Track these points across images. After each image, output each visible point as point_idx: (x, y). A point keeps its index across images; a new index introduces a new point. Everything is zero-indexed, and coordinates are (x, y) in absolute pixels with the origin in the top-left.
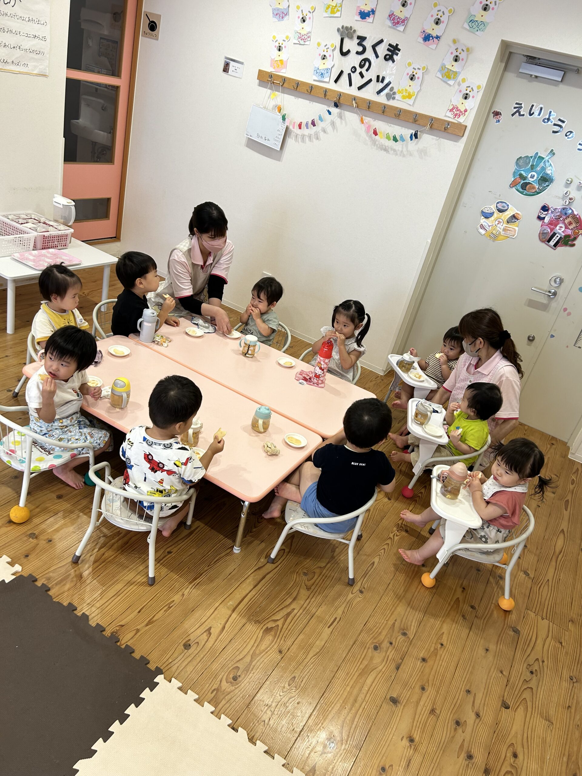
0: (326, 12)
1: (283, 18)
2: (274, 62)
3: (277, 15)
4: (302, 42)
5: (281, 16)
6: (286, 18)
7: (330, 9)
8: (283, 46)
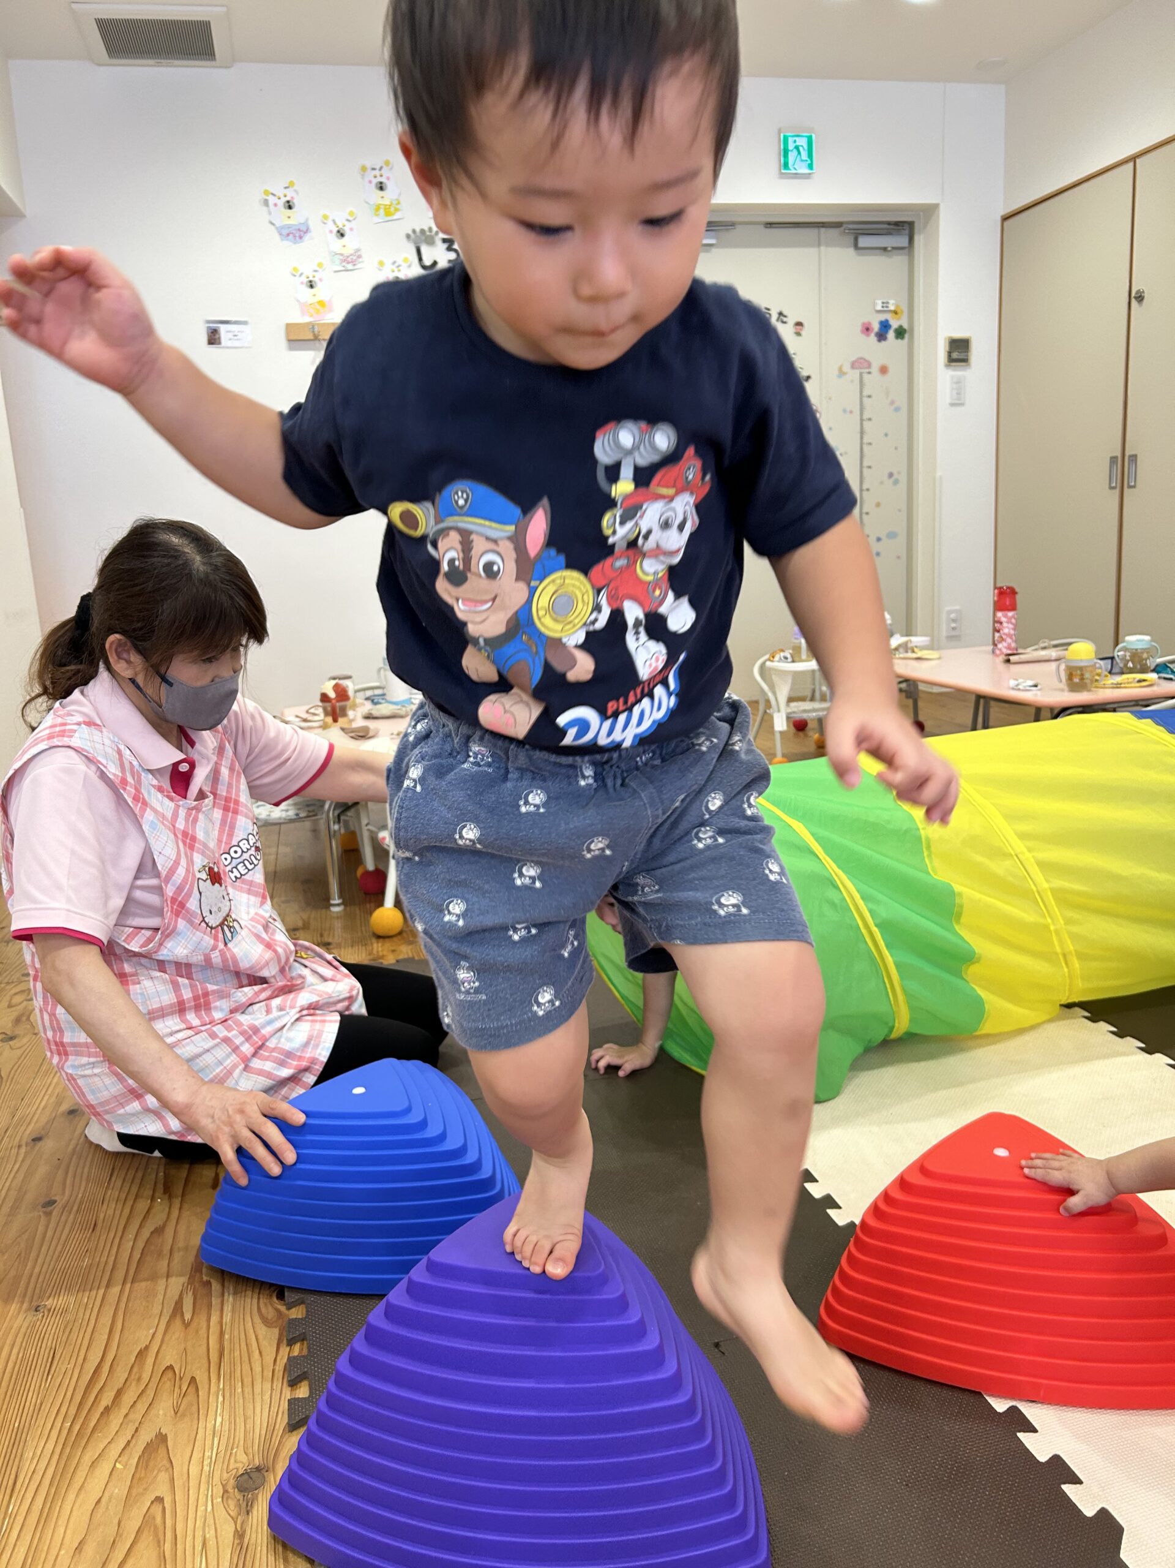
0: (378, 215)
1: (301, 237)
2: (304, 308)
3: (288, 235)
4: (350, 266)
5: (297, 235)
6: (307, 237)
7: (382, 211)
8: (316, 279)
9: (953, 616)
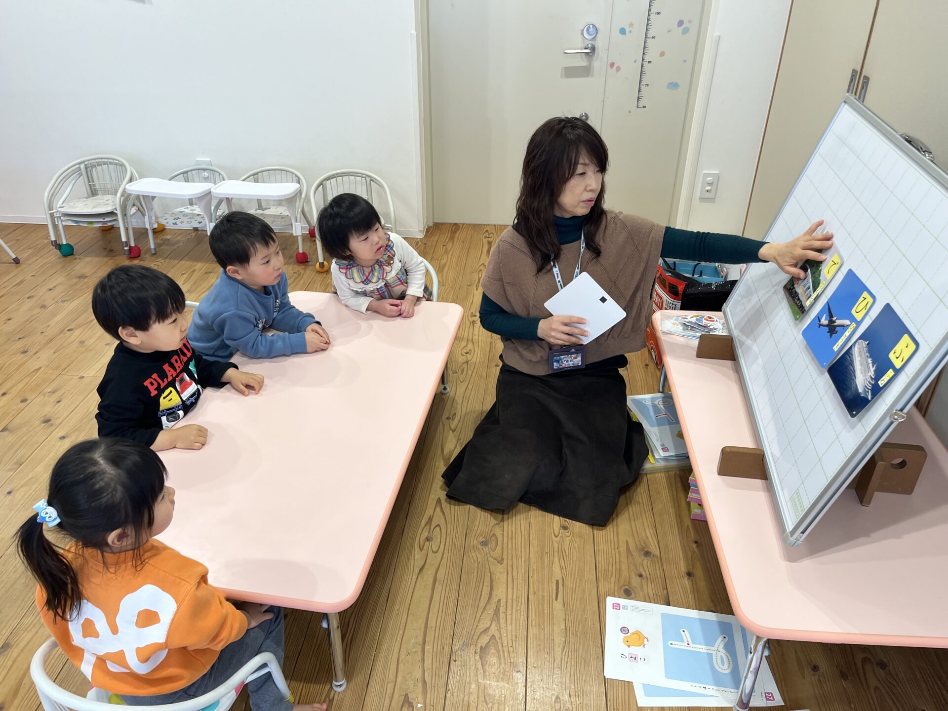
9: (709, 179)
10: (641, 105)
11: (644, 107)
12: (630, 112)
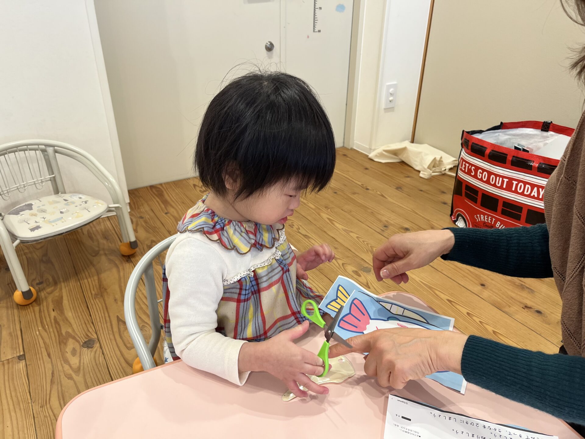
10: (317, 30)
11: (319, 31)
12: (308, 37)
